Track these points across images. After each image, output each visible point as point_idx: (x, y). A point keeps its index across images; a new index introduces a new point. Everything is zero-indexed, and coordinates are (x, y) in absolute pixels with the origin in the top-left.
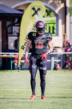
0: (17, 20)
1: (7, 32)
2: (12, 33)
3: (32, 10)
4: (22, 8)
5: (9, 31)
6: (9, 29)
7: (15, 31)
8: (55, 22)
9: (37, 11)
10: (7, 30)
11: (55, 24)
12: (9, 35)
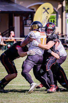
0: (30, 16)
1: (23, 24)
2: (26, 24)
3: (43, 9)
4: (33, 8)
5: (25, 23)
6: (25, 22)
7: (28, 23)
8: (55, 17)
9: (47, 10)
10: (23, 22)
11: (55, 19)
12: (25, 26)
